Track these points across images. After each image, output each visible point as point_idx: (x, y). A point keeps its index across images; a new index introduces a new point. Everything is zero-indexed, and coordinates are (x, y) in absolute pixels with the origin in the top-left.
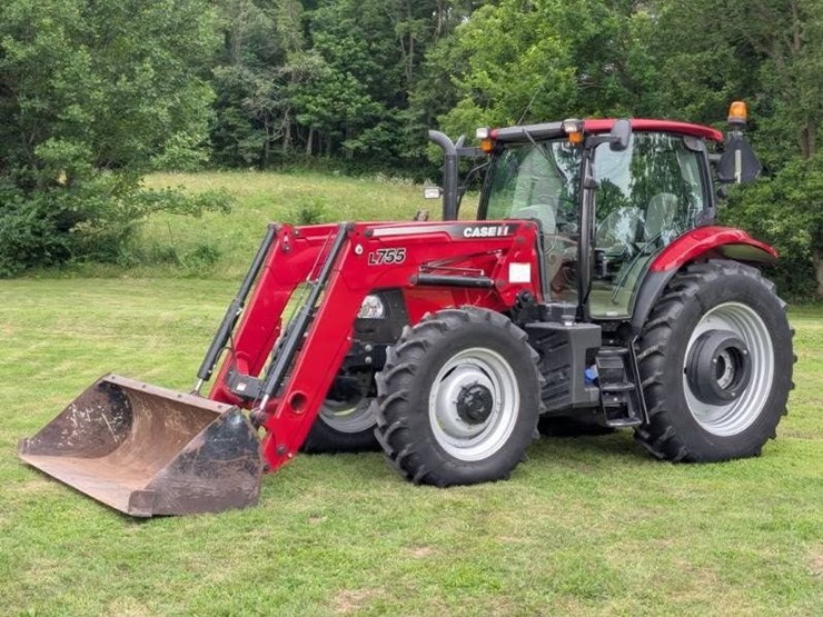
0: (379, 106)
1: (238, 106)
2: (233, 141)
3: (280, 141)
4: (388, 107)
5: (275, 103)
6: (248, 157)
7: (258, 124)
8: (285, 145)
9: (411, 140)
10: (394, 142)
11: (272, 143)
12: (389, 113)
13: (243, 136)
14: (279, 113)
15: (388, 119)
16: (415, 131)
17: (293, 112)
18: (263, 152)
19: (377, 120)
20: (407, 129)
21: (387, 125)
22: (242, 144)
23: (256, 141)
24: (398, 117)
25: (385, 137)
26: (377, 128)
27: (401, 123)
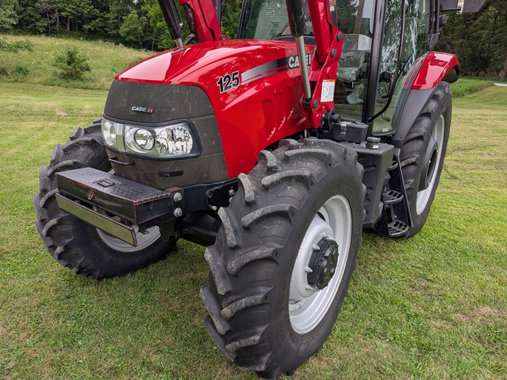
0: (97, 11)
1: (33, 7)
2: (32, 22)
3: (55, 24)
4: (101, 12)
5: (50, 6)
6: (41, 30)
7: (44, 15)
8: (58, 25)
9: (112, 26)
10: (105, 27)
11: (51, 25)
12: (102, 14)
13: (37, 20)
14: (53, 11)
15: (101, 17)
16: (114, 23)
17: (59, 11)
18: (47, 28)
19: (97, 17)
20: (111, 22)
21: (101, 19)
22: (37, 24)
23: (44, 23)
24: (105, 16)
25: (101, 24)
26: (97, 21)
27: (107, 19)
